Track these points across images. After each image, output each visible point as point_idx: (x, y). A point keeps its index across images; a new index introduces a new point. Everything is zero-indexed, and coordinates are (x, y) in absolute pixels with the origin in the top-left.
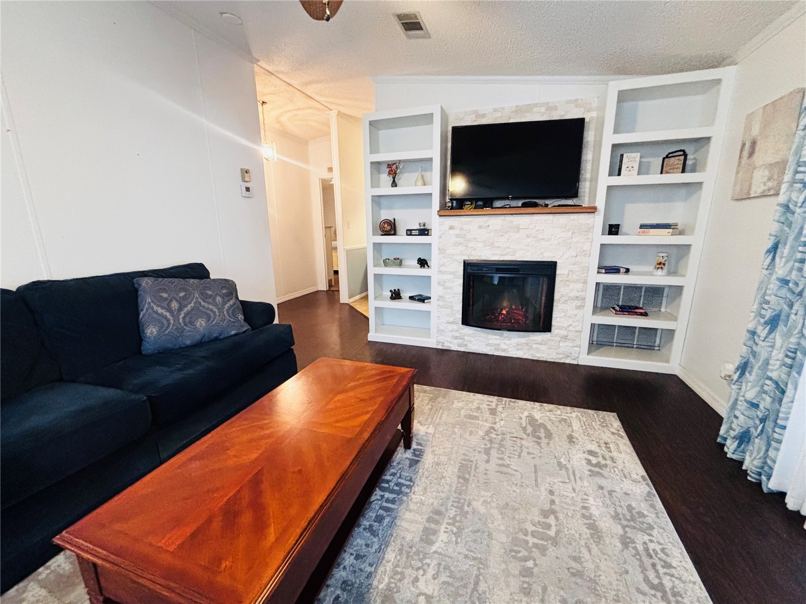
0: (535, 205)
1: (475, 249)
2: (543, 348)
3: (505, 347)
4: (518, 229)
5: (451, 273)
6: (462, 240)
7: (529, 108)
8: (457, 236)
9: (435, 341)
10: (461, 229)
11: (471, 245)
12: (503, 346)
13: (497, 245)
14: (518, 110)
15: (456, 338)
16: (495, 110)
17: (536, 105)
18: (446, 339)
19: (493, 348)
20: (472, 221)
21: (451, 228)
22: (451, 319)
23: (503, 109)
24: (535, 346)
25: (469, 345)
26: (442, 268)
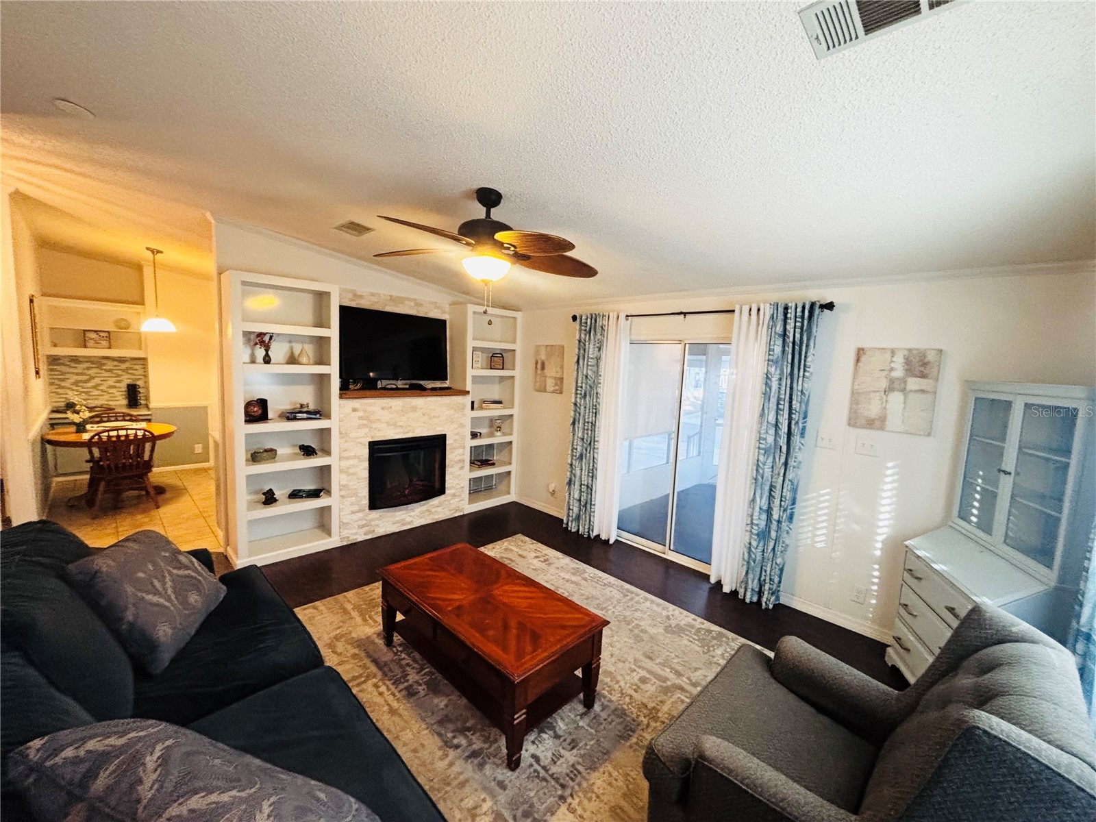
0: (422, 389)
1: (379, 430)
2: (439, 509)
3: (410, 519)
4: (415, 409)
5: (355, 457)
6: (365, 422)
7: (401, 300)
8: (360, 418)
9: (339, 538)
10: (365, 411)
11: (374, 426)
12: (409, 519)
13: (399, 424)
14: (392, 299)
15: (363, 526)
16: (372, 295)
17: (407, 299)
18: (351, 531)
19: (399, 524)
20: (374, 403)
21: (355, 410)
22: (356, 508)
23: (379, 295)
24: (433, 510)
25: (376, 530)
26: (345, 454)
